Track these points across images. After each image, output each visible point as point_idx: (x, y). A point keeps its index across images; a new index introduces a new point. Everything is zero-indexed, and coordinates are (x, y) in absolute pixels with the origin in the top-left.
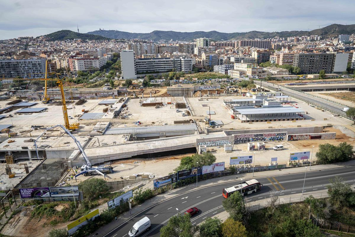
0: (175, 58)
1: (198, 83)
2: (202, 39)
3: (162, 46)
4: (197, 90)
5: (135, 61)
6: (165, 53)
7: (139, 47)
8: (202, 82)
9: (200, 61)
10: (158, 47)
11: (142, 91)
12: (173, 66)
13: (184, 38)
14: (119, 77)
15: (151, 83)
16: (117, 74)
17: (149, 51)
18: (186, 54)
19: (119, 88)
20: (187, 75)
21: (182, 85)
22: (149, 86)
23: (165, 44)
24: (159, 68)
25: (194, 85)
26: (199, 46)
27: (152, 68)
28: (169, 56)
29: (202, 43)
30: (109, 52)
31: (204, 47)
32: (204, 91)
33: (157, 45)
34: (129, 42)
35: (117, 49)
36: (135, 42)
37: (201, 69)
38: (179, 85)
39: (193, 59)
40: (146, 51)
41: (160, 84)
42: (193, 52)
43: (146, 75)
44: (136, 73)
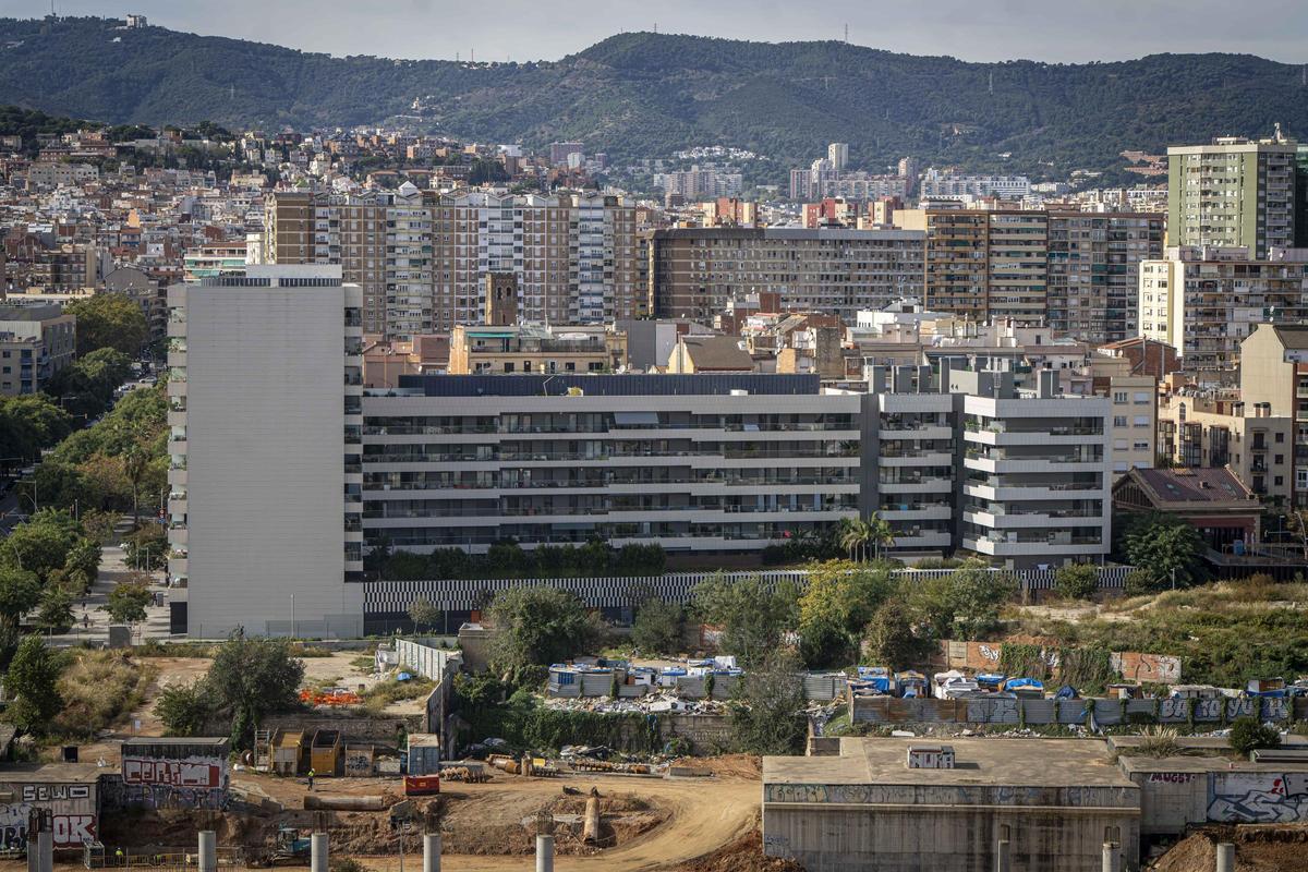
0: (880, 388)
1: (1196, 719)
2: (1237, 152)
3: (707, 222)
4: (1174, 822)
5: (351, 404)
6: (742, 314)
7: (406, 236)
8: (1249, 710)
9: (1222, 434)
10: (662, 239)
11: (425, 805)
12: (855, 489)
13: (996, 134)
14: (132, 606)
15: (553, 704)
16: (113, 561)
17: (535, 285)
18: (1029, 335)
19: (128, 750)
20: (1040, 611)
21: (965, 744)
22: (518, 746)
23: (746, 208)
24: (665, 501)
25: (1132, 752)
26: (1194, 239)
27: (574, 503)
28: (801, 353)
29: (1238, 198)
30: (23, 288)
31: (1274, 254)
32: (1270, 837)
33: (642, 216)
34: (290, 172)
35: (133, 244)
36: (360, 163)
37: (1226, 534)
38: (924, 742)
39: (1121, 399)
40: (506, 287)
41: (672, 716)
42: (1118, 317)
43: (488, 597)
44: (358, 566)
